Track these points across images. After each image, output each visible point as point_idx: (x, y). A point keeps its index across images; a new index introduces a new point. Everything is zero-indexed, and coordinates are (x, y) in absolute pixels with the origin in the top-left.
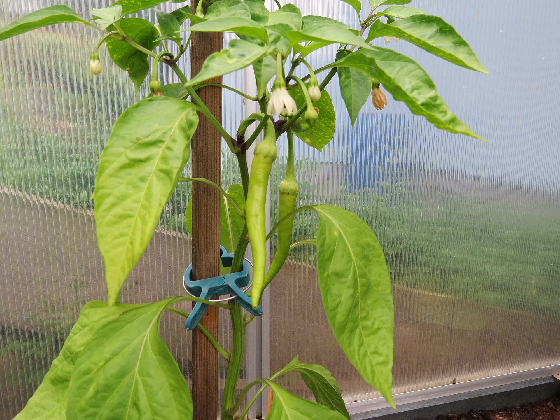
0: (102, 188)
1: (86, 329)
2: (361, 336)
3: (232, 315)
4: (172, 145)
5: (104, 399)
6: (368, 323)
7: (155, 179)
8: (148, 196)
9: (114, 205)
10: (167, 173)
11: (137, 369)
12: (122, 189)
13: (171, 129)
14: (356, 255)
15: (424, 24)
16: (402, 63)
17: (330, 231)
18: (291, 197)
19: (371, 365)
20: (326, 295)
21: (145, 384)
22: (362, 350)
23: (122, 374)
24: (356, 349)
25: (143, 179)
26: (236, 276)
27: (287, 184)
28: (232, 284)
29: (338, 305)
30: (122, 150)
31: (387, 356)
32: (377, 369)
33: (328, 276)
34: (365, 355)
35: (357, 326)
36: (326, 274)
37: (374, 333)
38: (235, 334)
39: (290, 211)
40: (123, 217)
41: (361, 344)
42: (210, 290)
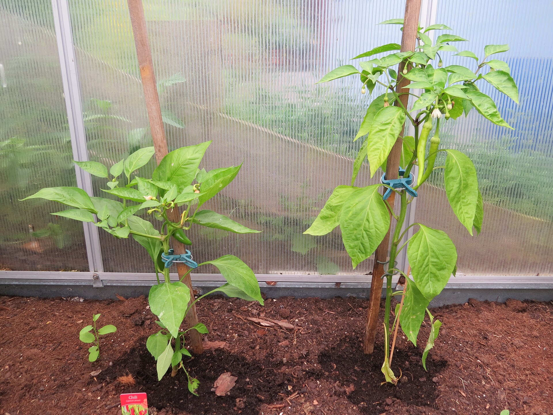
0: (369, 139)
1: (338, 196)
2: (461, 205)
3: (401, 198)
4: (394, 125)
5: (355, 217)
6: (465, 201)
7: (388, 136)
8: (386, 142)
9: (373, 145)
10: (393, 135)
11: (368, 208)
12: (376, 140)
13: (394, 119)
14: (462, 171)
15: (503, 75)
16: (485, 98)
17: (452, 160)
18: (436, 145)
19: (464, 217)
20: (447, 185)
21: (371, 212)
22: (461, 211)
23: (362, 209)
24: (458, 209)
25: (384, 137)
26: (406, 179)
27: (435, 139)
28: (404, 183)
29: (452, 190)
30: (377, 126)
31: (472, 215)
32: (466, 220)
33: (449, 178)
34: (462, 213)
35: (460, 201)
36: (448, 177)
37: (467, 205)
38: (402, 207)
39: (435, 151)
40: (376, 149)
41: (460, 208)
42: (394, 184)
